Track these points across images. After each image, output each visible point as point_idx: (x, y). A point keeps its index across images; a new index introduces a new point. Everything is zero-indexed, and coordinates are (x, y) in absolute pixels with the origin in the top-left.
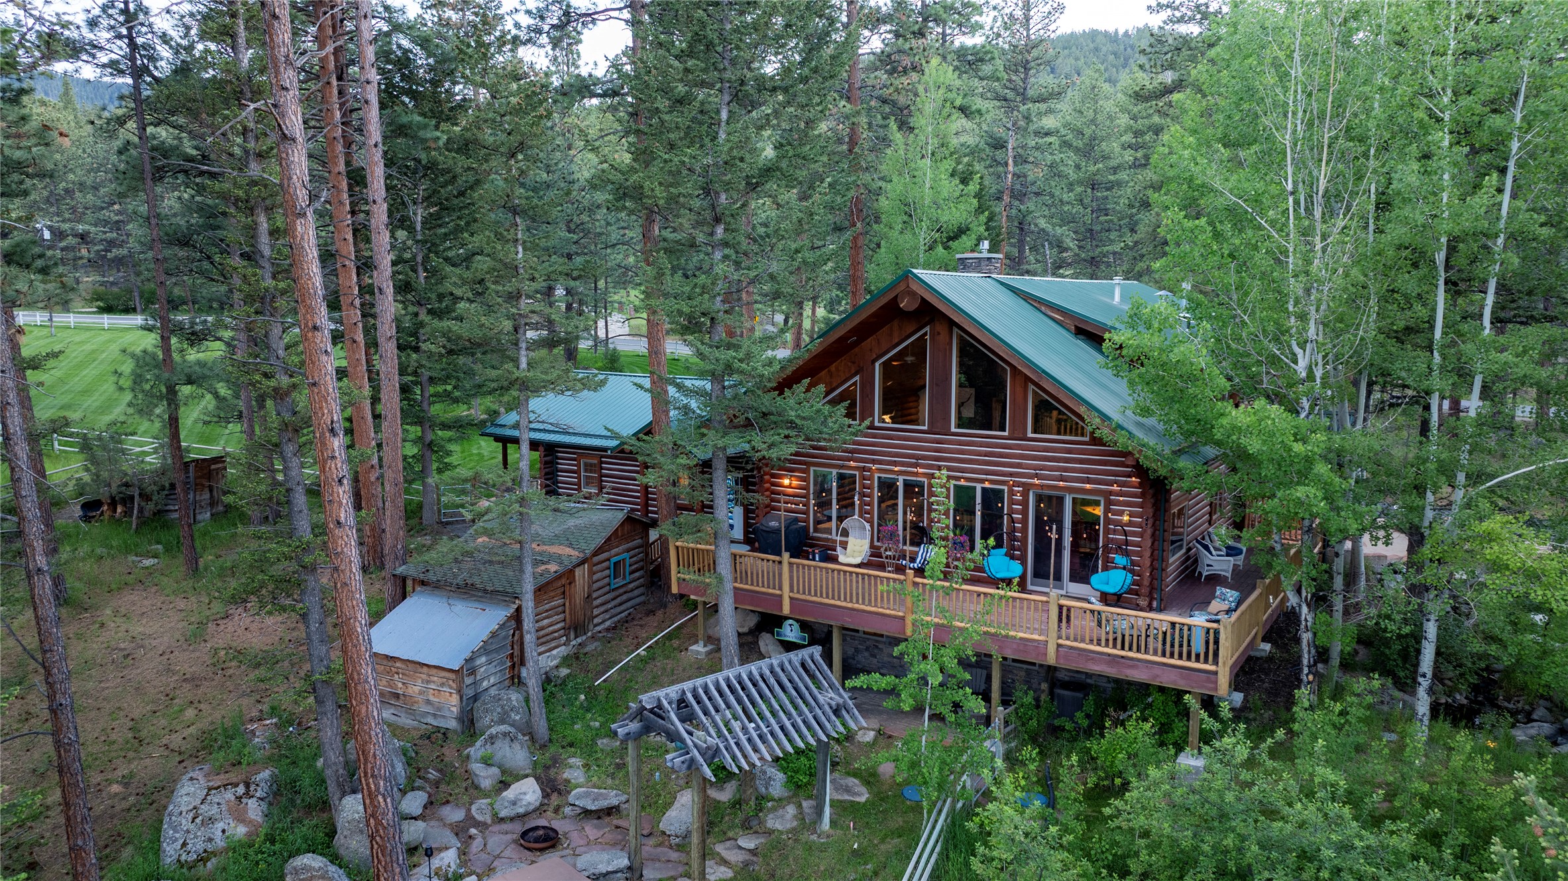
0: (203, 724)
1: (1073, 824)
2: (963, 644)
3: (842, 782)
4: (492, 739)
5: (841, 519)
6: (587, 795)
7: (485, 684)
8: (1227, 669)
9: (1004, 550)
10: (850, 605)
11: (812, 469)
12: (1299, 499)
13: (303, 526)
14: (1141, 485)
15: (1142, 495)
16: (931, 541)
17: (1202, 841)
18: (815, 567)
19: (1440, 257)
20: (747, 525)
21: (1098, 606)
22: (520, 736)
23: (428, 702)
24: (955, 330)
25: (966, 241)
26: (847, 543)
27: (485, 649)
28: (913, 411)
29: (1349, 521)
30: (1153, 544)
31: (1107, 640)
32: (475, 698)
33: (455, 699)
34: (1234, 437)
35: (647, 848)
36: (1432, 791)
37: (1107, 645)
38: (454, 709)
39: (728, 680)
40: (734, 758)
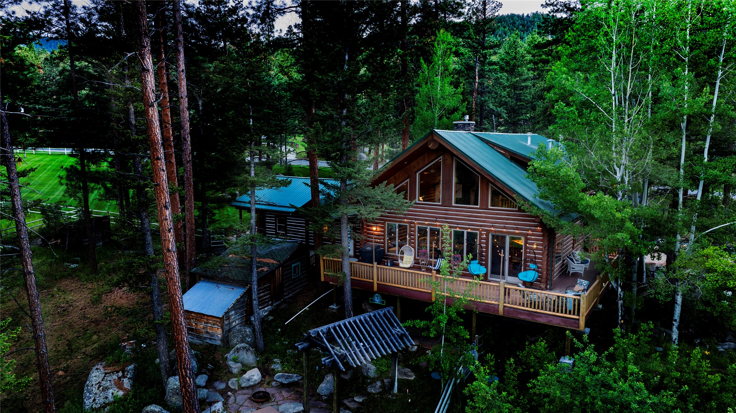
0: (101, 342)
1: (512, 391)
2: (459, 306)
3: (402, 370)
4: (238, 350)
5: (400, 246)
6: (283, 376)
7: (234, 324)
8: (584, 318)
9: (477, 261)
10: (405, 287)
11: (387, 222)
12: (618, 239)
13: (151, 250)
14: (542, 231)
15: (543, 236)
16: (443, 257)
17: (575, 399)
18: (389, 269)
19: (684, 125)
20: (355, 248)
21: (523, 288)
22: (251, 349)
23: (207, 333)
24: (455, 158)
25: (457, 115)
26: (403, 257)
27: (234, 308)
28: (433, 195)
29: (642, 249)
30: (548, 258)
31: (527, 304)
32: (230, 330)
33: (220, 331)
34: (588, 210)
35: (311, 401)
36: (681, 376)
37: (527, 307)
38: (220, 336)
39: (350, 323)
40: (353, 359)
